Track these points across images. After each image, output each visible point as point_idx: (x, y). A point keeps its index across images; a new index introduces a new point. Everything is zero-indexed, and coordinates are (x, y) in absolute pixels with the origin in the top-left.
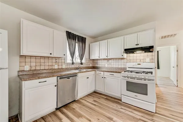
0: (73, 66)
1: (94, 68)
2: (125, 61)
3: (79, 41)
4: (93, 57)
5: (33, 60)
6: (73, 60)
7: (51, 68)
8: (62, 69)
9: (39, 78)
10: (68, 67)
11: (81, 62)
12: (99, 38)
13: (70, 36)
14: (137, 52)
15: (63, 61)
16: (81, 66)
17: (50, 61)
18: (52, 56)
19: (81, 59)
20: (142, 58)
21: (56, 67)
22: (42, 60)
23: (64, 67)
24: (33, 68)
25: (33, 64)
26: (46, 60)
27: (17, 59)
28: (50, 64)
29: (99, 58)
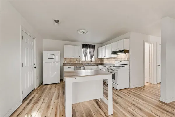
0: (86, 62)
1: (102, 64)
2: (116, 59)
3: (89, 48)
4: (100, 57)
5: (68, 59)
6: (85, 59)
7: (74, 63)
8: (80, 63)
9: (68, 66)
10: (83, 63)
11: (91, 60)
12: (104, 44)
13: (84, 46)
14: (118, 54)
15: (80, 59)
16: (91, 62)
17: (74, 60)
18: (74, 57)
19: (91, 58)
20: (124, 57)
21: (77, 62)
22: (71, 59)
23: (81, 62)
24: (68, 63)
25: (68, 61)
26: (73, 59)
27: (63, 59)
28: (74, 61)
29: (105, 57)
